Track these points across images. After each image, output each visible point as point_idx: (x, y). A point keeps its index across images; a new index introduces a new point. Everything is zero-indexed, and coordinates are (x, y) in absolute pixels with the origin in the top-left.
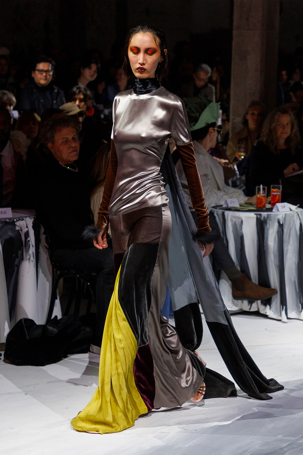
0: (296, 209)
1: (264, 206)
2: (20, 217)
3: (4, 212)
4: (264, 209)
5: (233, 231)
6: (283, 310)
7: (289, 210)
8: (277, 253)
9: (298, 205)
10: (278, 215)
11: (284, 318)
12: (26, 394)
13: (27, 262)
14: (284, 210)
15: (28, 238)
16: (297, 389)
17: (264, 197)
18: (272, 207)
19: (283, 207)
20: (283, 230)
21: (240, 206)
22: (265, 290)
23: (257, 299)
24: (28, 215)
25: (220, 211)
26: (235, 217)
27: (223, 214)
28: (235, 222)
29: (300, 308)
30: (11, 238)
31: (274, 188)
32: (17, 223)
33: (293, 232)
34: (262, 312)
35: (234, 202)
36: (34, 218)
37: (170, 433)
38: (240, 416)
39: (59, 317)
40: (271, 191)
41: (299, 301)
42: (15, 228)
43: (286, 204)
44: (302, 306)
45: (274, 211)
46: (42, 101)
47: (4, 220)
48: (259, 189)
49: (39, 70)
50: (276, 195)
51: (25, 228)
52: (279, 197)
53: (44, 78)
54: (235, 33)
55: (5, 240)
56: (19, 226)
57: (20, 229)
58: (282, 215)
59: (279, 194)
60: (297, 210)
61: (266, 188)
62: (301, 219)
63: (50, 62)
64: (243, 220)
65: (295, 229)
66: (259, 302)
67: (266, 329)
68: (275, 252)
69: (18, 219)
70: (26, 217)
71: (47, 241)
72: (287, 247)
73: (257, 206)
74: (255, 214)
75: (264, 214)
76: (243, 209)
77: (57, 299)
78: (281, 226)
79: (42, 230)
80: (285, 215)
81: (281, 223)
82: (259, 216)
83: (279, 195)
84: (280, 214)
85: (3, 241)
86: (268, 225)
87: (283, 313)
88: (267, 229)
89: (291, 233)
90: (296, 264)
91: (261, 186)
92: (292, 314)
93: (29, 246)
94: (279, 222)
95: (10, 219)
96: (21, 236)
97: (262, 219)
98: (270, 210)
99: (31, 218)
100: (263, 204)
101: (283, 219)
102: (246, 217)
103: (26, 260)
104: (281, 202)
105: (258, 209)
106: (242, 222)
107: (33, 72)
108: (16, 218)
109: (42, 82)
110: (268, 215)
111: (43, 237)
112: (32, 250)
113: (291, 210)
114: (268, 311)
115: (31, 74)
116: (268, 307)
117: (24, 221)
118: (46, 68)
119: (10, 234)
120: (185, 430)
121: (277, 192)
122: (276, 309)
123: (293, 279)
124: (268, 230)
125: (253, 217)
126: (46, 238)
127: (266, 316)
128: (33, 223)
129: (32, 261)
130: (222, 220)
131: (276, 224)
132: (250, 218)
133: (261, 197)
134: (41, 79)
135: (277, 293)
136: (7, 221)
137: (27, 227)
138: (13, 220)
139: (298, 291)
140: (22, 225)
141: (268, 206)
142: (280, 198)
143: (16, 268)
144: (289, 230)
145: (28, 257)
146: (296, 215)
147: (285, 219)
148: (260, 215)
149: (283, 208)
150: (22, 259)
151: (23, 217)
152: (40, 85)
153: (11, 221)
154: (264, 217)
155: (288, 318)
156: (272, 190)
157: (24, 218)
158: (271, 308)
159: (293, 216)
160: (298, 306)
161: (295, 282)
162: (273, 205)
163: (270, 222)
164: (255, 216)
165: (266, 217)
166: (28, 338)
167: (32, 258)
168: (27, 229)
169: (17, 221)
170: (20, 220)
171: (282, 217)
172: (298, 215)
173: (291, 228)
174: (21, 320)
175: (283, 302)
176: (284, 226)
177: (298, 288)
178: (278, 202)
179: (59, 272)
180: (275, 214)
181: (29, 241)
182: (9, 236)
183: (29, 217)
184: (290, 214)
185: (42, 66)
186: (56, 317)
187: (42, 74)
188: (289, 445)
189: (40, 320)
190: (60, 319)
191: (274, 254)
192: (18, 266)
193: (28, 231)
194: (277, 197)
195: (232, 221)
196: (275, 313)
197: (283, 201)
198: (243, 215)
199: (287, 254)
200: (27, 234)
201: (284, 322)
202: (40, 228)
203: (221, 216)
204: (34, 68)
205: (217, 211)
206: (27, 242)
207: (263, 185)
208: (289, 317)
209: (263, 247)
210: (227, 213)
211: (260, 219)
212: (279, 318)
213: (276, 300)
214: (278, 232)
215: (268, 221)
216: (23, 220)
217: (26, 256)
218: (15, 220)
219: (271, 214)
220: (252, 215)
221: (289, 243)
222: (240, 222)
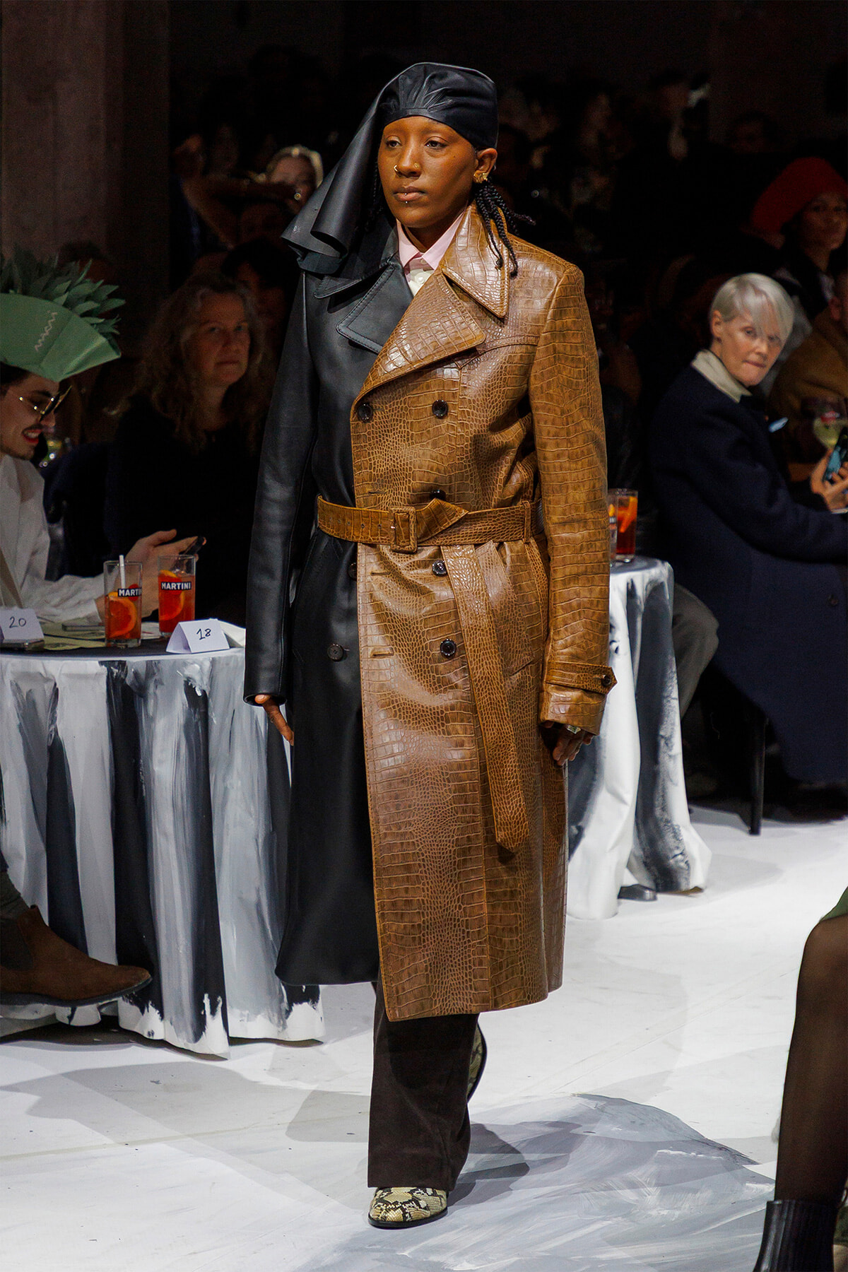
1: (136, 634)
4: (133, 644)
5: (20, 727)
6: (212, 1012)
8: (184, 803)
10: (185, 664)
11: (217, 1040)
14: (208, 644)
17: (133, 598)
18: (164, 635)
19: (204, 633)
20: (205, 720)
21: (45, 635)
26: (27, 676)
28: (28, 693)
29: (280, 1002)
35: (23, 622)
43: (212, 623)
44: (287, 993)
45: (170, 649)
48: (114, 571)
50: (176, 592)
52: (187, 599)
58: (201, 665)
59: (186, 586)
64: (60, 686)
67: (157, 1082)
68: (181, 802)
72: (224, 780)
73: (108, 635)
74: (101, 663)
75: (136, 662)
76: (58, 645)
78: (199, 704)
80: (213, 662)
81: (199, 693)
82: (116, 671)
84: (194, 663)
86: (151, 703)
87: (215, 1022)
88: (147, 714)
89: (237, 727)
90: (260, 841)
92: (244, 1024)
94: (190, 690)
97: (129, 681)
98: (159, 646)
100: (131, 626)
101: (206, 680)
102: (70, 676)
105: (113, 644)
106: (56, 692)
110: (148, 663)
113: (232, 644)
121: (177, 580)
123: (251, 898)
124: (151, 720)
125: (97, 675)
131: (181, 699)
132: (85, 677)
133: (120, 600)
139: (270, 936)
141: (151, 630)
142: (193, 602)
144: (228, 720)
147: (212, 678)
148: (122, 665)
149: (202, 638)
154: (136, 674)
155: (232, 1041)
160: (272, 995)
161: (258, 905)
162: (169, 627)
163: (158, 692)
164: (104, 669)
165: (142, 671)
171: (201, 672)
173: (234, 712)
176: (210, 703)
177: (272, 928)
178: (188, 618)
180: (175, 661)
184: (228, 658)
191: (174, 805)
194: (182, 596)
195: (17, 689)
198: (56, 667)
199: (223, 805)
201: (219, 1059)
208: (234, 1034)
211: (123, 680)
214: (187, 727)
215: (151, 690)
219: (159, 661)
220: (93, 666)
221: (230, 764)
222: (49, 693)
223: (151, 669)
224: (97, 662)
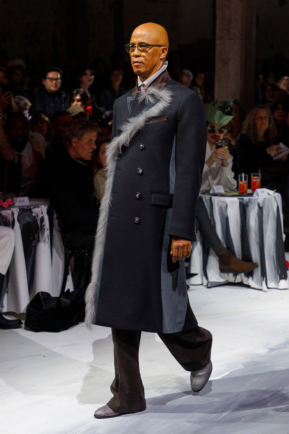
0: (274, 193)
1: (246, 192)
2: (36, 205)
3: (22, 201)
4: (245, 194)
5: (219, 214)
6: (263, 281)
7: (268, 195)
8: (257, 232)
9: (275, 190)
10: (258, 199)
11: (264, 287)
12: (44, 356)
13: (43, 243)
14: (263, 194)
15: (43, 223)
16: (278, 348)
17: (245, 183)
18: (253, 192)
20: (262, 212)
21: (225, 192)
22: (247, 264)
23: (241, 272)
24: (43, 203)
25: (208, 197)
26: (221, 201)
27: (211, 200)
28: (221, 206)
29: (278, 279)
30: (28, 223)
31: (254, 176)
32: (34, 210)
33: (271, 214)
34: (245, 283)
35: (220, 189)
36: (48, 205)
37: (168, 387)
38: (229, 372)
39: (72, 290)
40: (252, 179)
41: (277, 273)
42: (32, 214)
44: (279, 277)
45: (254, 195)
46: (52, 105)
47: (22, 208)
48: (241, 177)
49: (49, 78)
50: (255, 182)
51: (40, 215)
52: (258, 184)
53: (54, 85)
54: (218, 42)
55: (23, 225)
56: (35, 213)
57: (36, 215)
58: (262, 199)
59: (258, 180)
60: (274, 195)
61: (247, 176)
62: (278, 202)
63: (59, 71)
64: (228, 204)
65: (273, 211)
66: (243, 274)
67: (249, 298)
68: (256, 231)
69: (34, 207)
70: (41, 205)
71: (59, 226)
72: (266, 226)
73: (240, 192)
74: (238, 199)
75: (246, 199)
76: (227, 194)
77: (69, 274)
78: (261, 209)
79: (55, 216)
80: (264, 199)
81: (261, 206)
82: (241, 200)
83: (258, 182)
84: (260, 198)
85: (22, 226)
86: (249, 208)
87: (264, 283)
89: (270, 214)
90: (275, 241)
91: (243, 175)
92: (271, 284)
93: (45, 230)
94: (259, 205)
95: (27, 207)
96: (37, 220)
97: (244, 203)
98: (251, 195)
99: (45, 206)
100: (245, 190)
101: (262, 203)
102: (231, 202)
103: (42, 242)
104: (260, 187)
105: (241, 194)
106: (227, 205)
107: (43, 80)
108: (32, 206)
109: (53, 89)
111: (56, 222)
112: (47, 233)
113: (269, 194)
114: (251, 282)
115: (42, 82)
116: (250, 278)
117: (39, 209)
118: (55, 77)
119: (28, 219)
120: (181, 384)
121: (256, 179)
122: (258, 280)
123: (272, 254)
124: (249, 212)
125: (237, 201)
126: (59, 223)
127: (248, 286)
128: (47, 210)
129: (47, 243)
130: (209, 204)
131: (257, 207)
132: (234, 202)
133: (243, 184)
134: (52, 86)
135: (258, 266)
136: (24, 209)
137: (42, 213)
138: (30, 207)
139: (276, 264)
140: (38, 211)
141: (249, 191)
142: (260, 184)
143: (33, 248)
144: (267, 213)
145: (44, 239)
146: (273, 199)
147: (264, 202)
148: (243, 199)
149: (262, 193)
150: (39, 241)
151: (38, 205)
152: (50, 92)
153: (28, 208)
154: (246, 201)
155: (268, 288)
156: (252, 177)
157: (40, 206)
158: (253, 279)
159: (271, 200)
160: (276, 277)
161: (273, 257)
162: (254, 190)
163: (251, 205)
164: (238, 200)
165: (248, 201)
166: (45, 309)
167: (47, 240)
168: (42, 215)
169: (34, 208)
170: (36, 207)
171: (262, 201)
172: (275, 198)
173: (269, 210)
174: (39, 293)
175: (264, 274)
176: (263, 208)
177: (276, 261)
178: (258, 188)
179: (70, 252)
180: (255, 198)
181: (44, 225)
182: (26, 221)
183: (44, 204)
184: (268, 198)
185: (51, 75)
186: (68, 290)
187: (52, 82)
188: (271, 396)
189: (55, 293)
190: (72, 292)
191: (255, 232)
192: (35, 247)
193: (43, 217)
194: (257, 183)
195: (218, 205)
196: (256, 284)
197: (262, 187)
198: (228, 200)
199: (266, 232)
200: (42, 220)
201: (265, 291)
202: (53, 214)
203: (209, 201)
204: (45, 77)
205: (205, 197)
206: (43, 226)
207: (245, 174)
208: (269, 286)
209: (246, 226)
210: (214, 198)
212: (260, 288)
213: (258, 272)
214: (258, 214)
215: (250, 205)
216: (38, 207)
217: (42, 239)
218: (32, 207)
219: (252, 199)
220: (236, 199)
221: (267, 222)
222: (225, 205)
223: (250, 200)
224: (237, 199)
